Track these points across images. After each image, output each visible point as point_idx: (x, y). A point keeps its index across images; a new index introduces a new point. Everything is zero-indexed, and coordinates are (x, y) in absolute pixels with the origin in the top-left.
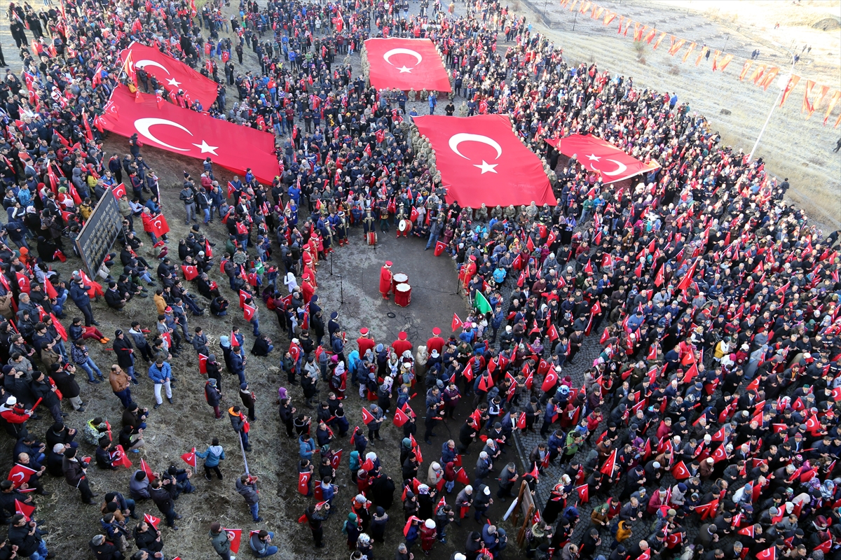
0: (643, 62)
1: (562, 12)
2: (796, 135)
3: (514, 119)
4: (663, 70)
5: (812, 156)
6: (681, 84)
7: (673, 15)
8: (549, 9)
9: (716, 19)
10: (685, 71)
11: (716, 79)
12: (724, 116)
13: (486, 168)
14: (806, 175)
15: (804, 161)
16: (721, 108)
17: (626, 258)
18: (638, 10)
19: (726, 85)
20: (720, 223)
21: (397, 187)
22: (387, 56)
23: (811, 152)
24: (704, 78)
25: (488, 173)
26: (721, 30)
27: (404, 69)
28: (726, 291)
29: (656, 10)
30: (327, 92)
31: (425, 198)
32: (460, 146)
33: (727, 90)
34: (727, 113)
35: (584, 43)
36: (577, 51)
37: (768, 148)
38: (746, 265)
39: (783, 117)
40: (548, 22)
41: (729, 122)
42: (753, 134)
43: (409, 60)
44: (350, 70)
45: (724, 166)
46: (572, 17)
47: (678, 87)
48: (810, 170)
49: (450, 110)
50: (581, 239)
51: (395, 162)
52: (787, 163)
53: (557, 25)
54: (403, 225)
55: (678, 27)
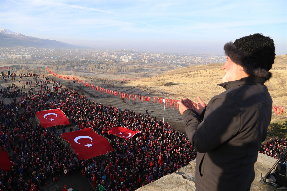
0: (125, 103)
1: (97, 93)
2: (172, 113)
3: (93, 128)
4: (132, 104)
5: (178, 118)
6: (138, 107)
7: (129, 88)
8: (93, 93)
9: (141, 87)
10: (137, 103)
11: (147, 103)
12: (152, 113)
13: (89, 145)
14: (179, 123)
15: (176, 120)
16: (151, 111)
17: (141, 160)
18: (119, 88)
19: (150, 104)
20: (163, 142)
21: (61, 159)
22: (45, 116)
23: (177, 117)
24: (143, 103)
25: (90, 147)
26: (143, 90)
27: (52, 120)
28: (172, 161)
29: (124, 88)
30: (25, 132)
31: (72, 160)
32: (78, 141)
33: (151, 105)
34: (153, 112)
35: (106, 101)
36: (105, 103)
37: (167, 118)
38: (174, 151)
39: (167, 109)
40: (94, 97)
41: (154, 114)
42: (162, 116)
43: (53, 116)
44: (32, 123)
45: (158, 126)
46: (100, 94)
47: (137, 107)
48: (179, 122)
49: (71, 130)
50: (126, 159)
51: (57, 151)
52: (173, 121)
53: (97, 97)
54: (66, 171)
55: (132, 91)
